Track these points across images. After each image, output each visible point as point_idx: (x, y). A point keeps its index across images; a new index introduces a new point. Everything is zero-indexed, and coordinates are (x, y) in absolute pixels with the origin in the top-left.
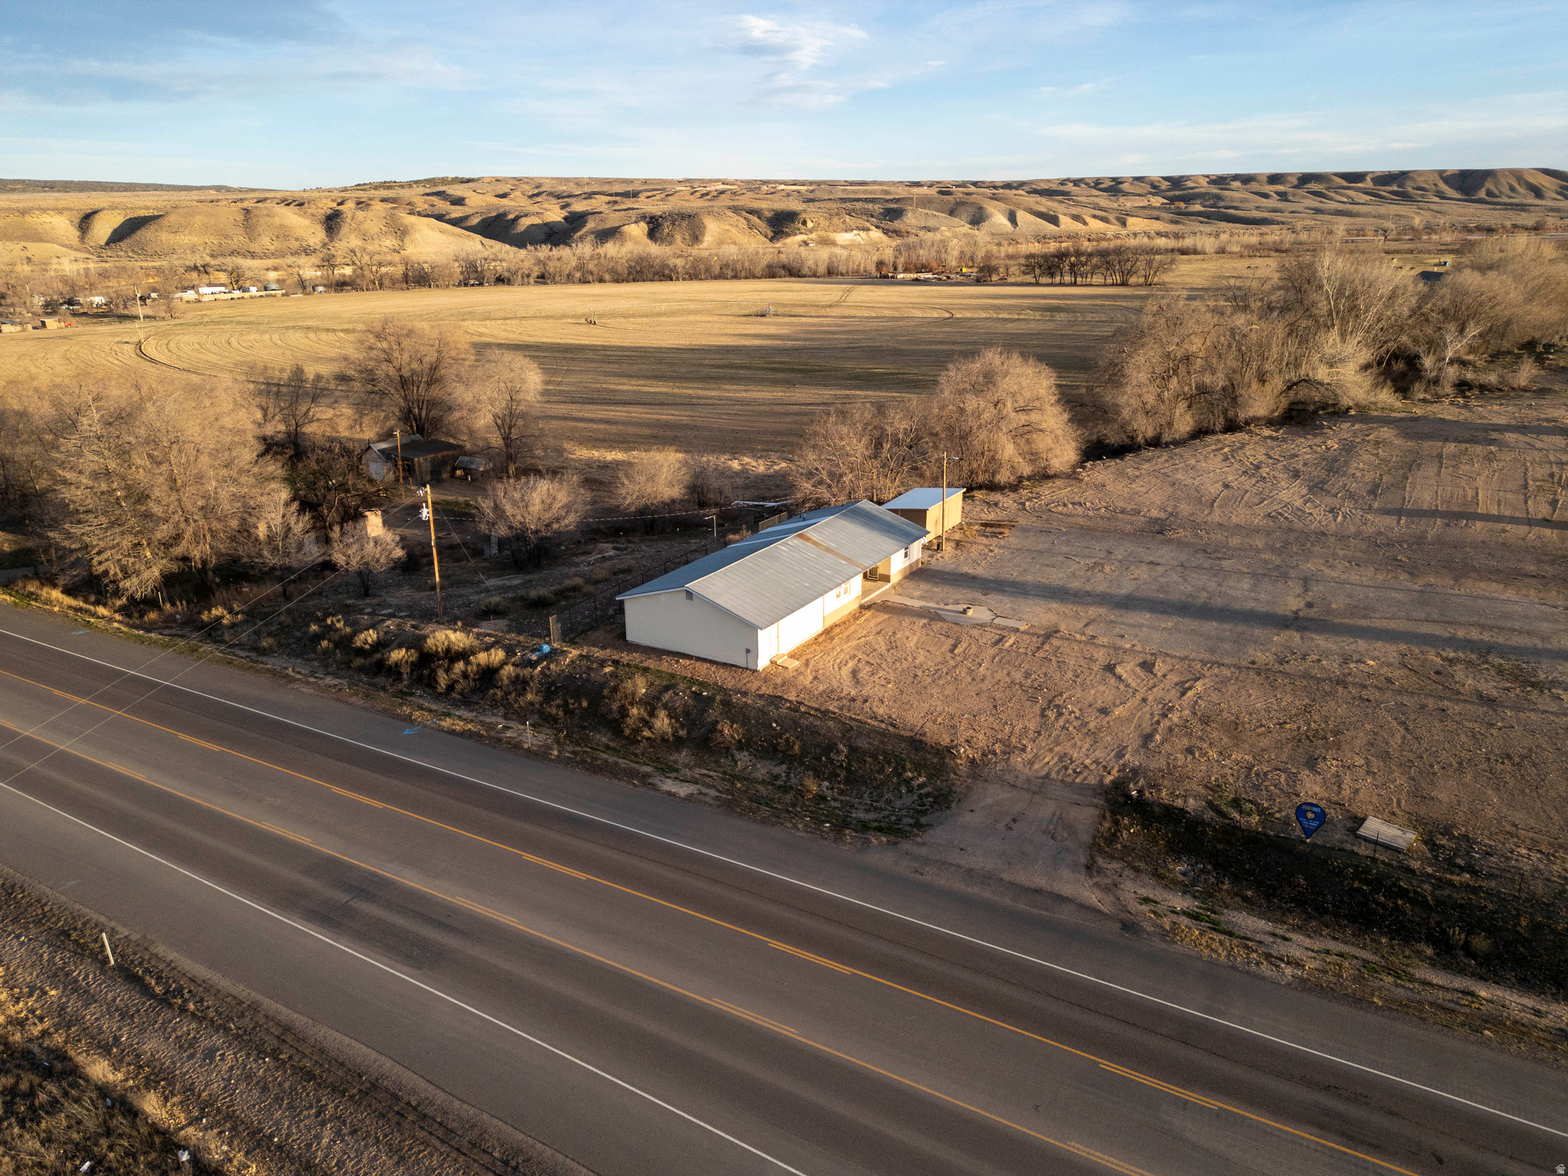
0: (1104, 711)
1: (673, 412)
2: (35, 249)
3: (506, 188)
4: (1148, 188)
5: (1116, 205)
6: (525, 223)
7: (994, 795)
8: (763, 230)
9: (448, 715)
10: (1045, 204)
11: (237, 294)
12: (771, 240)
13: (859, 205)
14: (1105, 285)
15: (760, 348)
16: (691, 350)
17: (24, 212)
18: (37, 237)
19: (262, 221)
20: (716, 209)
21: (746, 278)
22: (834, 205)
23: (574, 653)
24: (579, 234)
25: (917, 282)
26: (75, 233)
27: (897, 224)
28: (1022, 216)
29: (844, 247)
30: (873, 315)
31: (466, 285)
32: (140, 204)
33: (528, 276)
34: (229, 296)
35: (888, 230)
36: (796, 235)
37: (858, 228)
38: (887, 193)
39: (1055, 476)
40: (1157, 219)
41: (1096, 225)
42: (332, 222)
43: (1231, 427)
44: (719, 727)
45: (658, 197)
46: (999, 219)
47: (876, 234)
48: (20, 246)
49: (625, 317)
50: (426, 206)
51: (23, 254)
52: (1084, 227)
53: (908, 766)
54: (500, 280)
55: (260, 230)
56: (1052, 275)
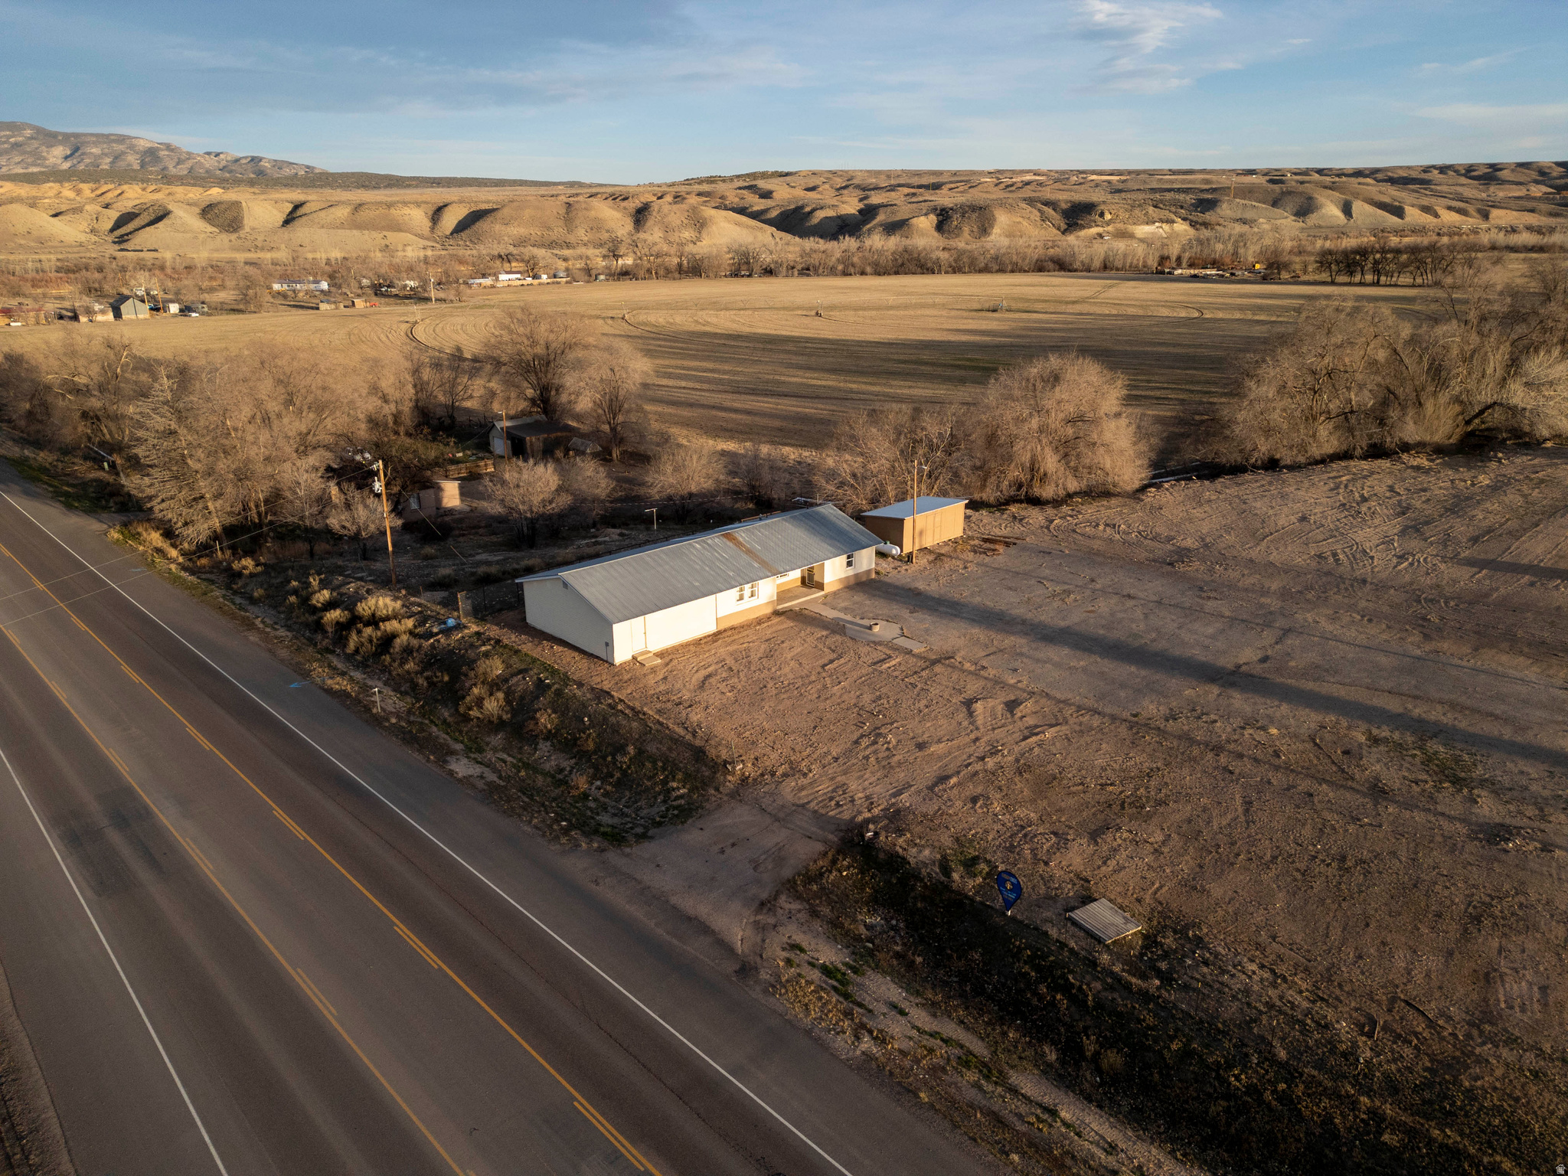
0: (921, 746)
1: (820, 406)
2: (393, 237)
3: (817, 181)
4: (1534, 175)
5: (1484, 195)
6: (820, 215)
7: (738, 817)
8: (1056, 223)
9: (343, 674)
10: (1391, 194)
11: (529, 280)
12: (1063, 233)
13: (1168, 196)
14: (1413, 286)
15: (964, 344)
16: (890, 344)
17: (390, 205)
18: (397, 227)
19: (580, 214)
20: (1010, 201)
21: (1012, 271)
22: (1141, 196)
23: (474, 628)
24: (868, 226)
25: (1195, 278)
26: (428, 224)
27: (1208, 216)
28: (1359, 207)
29: (1142, 240)
30: (1114, 312)
31: (736, 276)
32: (484, 198)
33: (793, 268)
34: (521, 282)
35: (1197, 223)
36: (1091, 227)
37: (1162, 221)
38: (1207, 182)
39: (1118, 495)
40: (1532, 211)
41: (1449, 218)
42: (641, 215)
43: (1376, 452)
44: (538, 715)
45: (961, 189)
46: (1331, 211)
47: (1181, 227)
48: (381, 235)
49: (855, 310)
50: (737, 200)
51: (384, 242)
52: (1435, 220)
53: (680, 776)
54: (769, 272)
55: (577, 222)
56: (1351, 273)
